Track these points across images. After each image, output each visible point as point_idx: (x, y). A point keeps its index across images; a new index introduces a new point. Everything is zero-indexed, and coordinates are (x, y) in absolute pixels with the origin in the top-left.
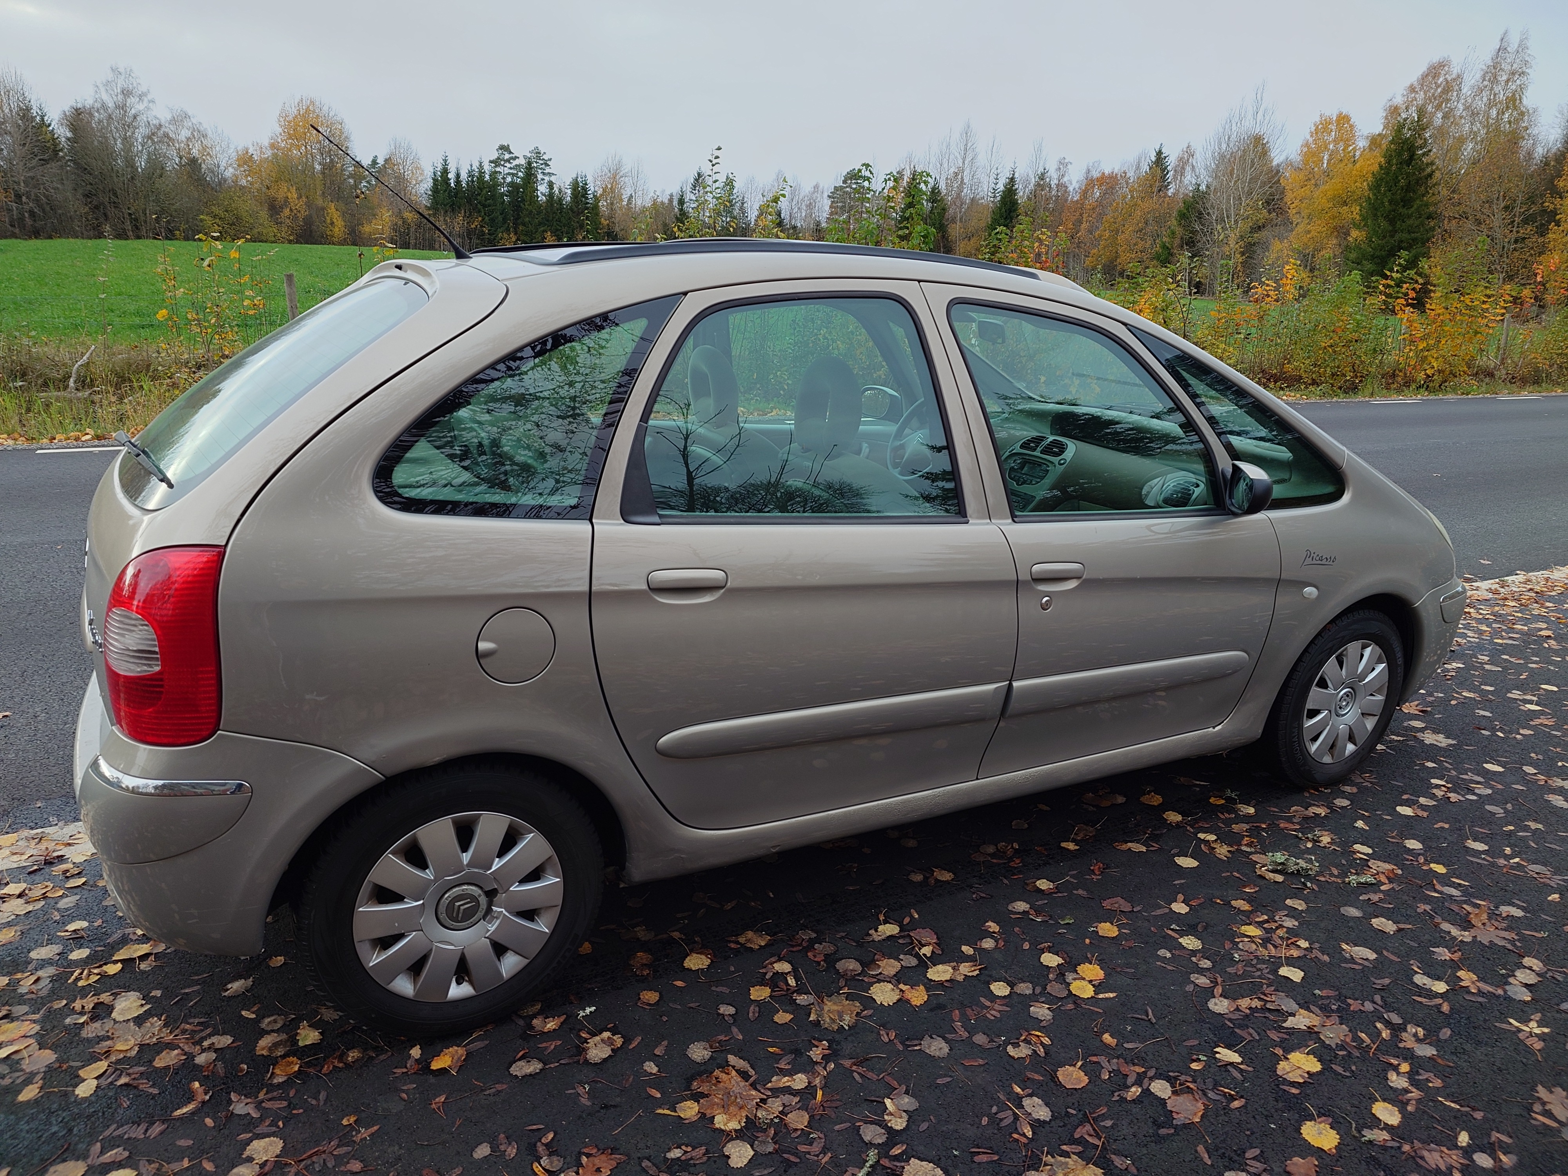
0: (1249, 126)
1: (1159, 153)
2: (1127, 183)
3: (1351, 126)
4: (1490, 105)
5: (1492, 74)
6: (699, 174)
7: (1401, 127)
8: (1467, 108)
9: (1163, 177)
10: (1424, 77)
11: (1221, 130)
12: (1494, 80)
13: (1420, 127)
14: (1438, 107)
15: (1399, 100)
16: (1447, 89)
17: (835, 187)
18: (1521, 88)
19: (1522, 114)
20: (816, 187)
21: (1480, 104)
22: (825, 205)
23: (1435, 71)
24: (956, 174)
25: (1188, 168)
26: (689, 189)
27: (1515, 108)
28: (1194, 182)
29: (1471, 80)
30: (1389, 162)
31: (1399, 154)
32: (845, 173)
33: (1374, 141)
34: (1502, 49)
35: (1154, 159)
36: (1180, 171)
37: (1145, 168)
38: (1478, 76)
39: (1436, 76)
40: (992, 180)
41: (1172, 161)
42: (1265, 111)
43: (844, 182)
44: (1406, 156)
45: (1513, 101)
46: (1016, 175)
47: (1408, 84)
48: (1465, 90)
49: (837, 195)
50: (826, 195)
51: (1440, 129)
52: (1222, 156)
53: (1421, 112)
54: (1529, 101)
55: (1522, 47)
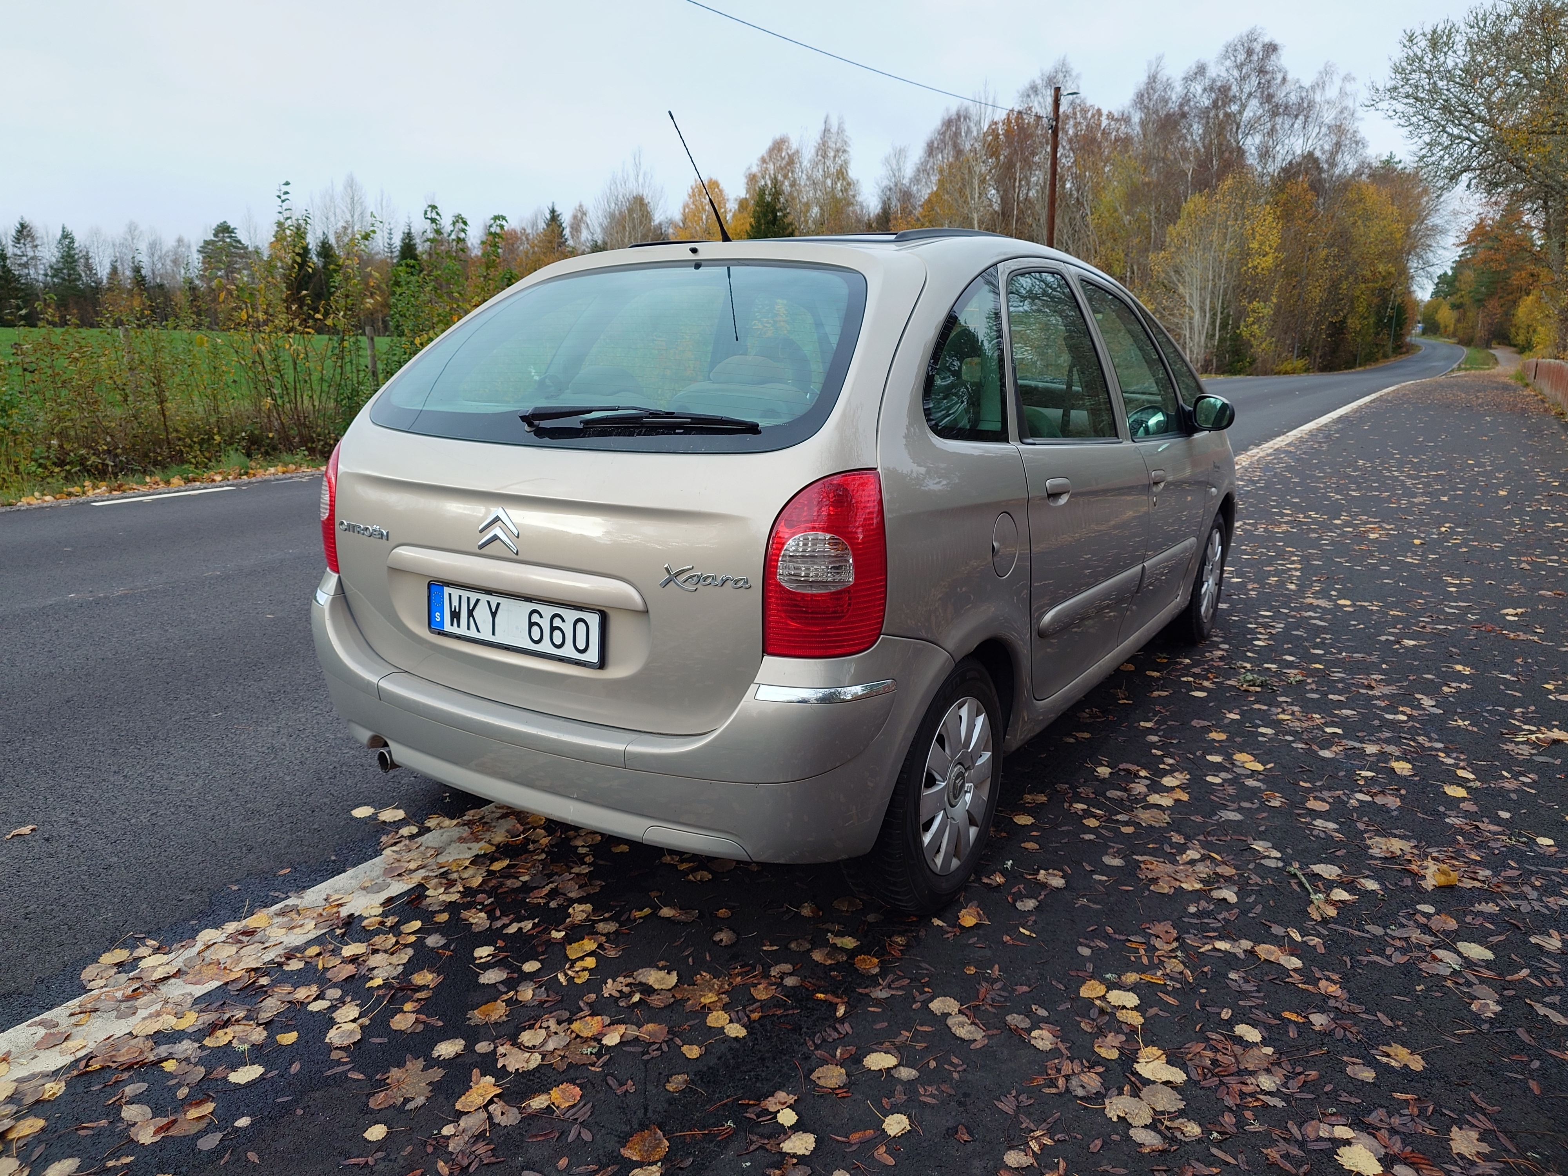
0: (633, 188)
1: (553, 211)
2: (527, 239)
3: (721, 191)
4: (826, 175)
5: (823, 150)
6: (22, 225)
7: (762, 191)
8: (808, 178)
9: (561, 235)
10: (771, 151)
11: (608, 191)
12: (825, 156)
13: (777, 193)
14: (786, 176)
15: (755, 169)
16: (791, 162)
17: (205, 242)
18: (846, 162)
19: (849, 184)
20: (180, 241)
21: (819, 175)
22: (196, 259)
23: (778, 146)
24: (345, 228)
25: (583, 226)
26: (10, 243)
27: (844, 179)
28: (590, 238)
29: (808, 155)
30: (758, 222)
31: (765, 215)
32: (214, 226)
33: (743, 204)
34: (826, 131)
35: (548, 217)
36: (576, 228)
37: (542, 225)
38: (813, 151)
39: (780, 150)
40: (386, 235)
41: (566, 219)
42: (645, 174)
43: (216, 235)
44: (770, 217)
45: (841, 174)
46: (413, 231)
47: (760, 156)
48: (806, 163)
49: (209, 251)
50: (194, 249)
51: (791, 194)
52: (612, 216)
53: (775, 181)
54: (853, 173)
55: (841, 130)
